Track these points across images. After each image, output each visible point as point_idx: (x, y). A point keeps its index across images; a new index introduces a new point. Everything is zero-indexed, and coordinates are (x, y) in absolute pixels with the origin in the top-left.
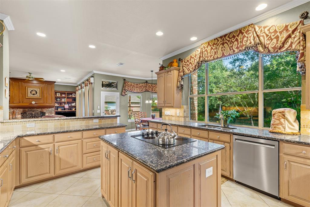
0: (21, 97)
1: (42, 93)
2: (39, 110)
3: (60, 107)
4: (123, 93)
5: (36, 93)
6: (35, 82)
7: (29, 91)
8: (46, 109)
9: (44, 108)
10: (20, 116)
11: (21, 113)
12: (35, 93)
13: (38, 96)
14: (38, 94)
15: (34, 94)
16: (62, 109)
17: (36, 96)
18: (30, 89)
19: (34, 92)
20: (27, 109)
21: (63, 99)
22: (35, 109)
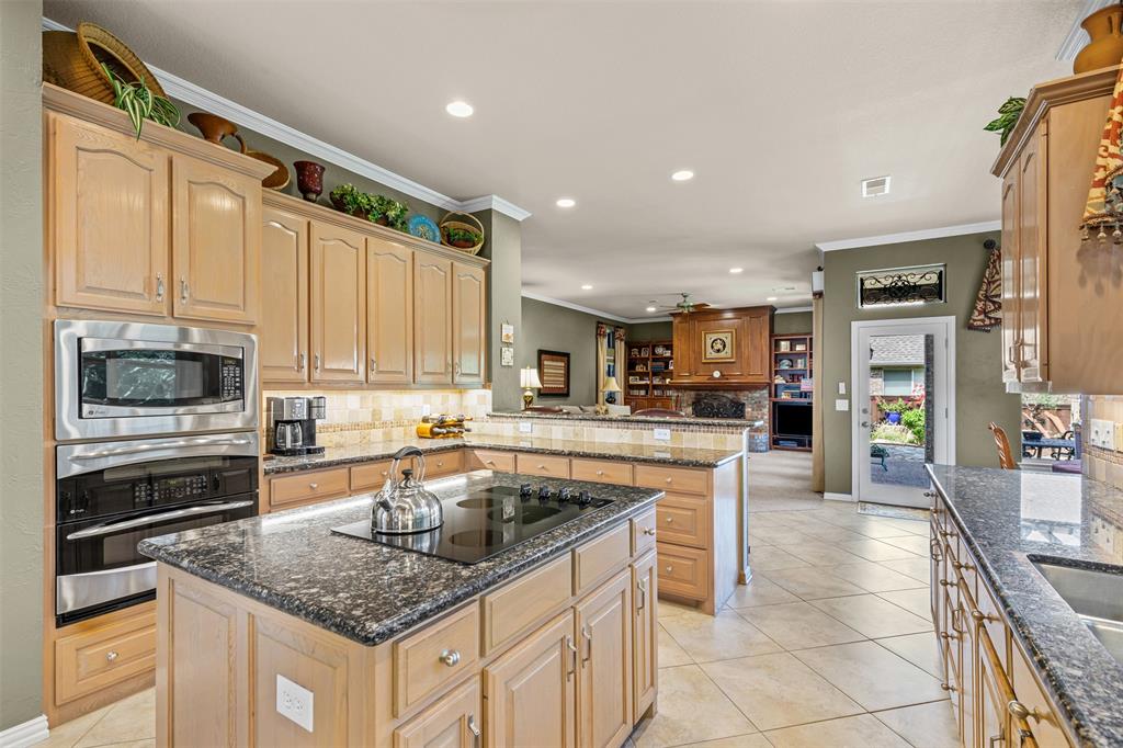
0: (692, 360)
1: (738, 346)
2: (729, 396)
3: (788, 388)
4: (976, 315)
5: (724, 346)
6: (729, 315)
7: (709, 342)
8: (747, 393)
9: (741, 390)
10: (690, 410)
11: (693, 403)
12: (721, 347)
13: (727, 354)
14: (728, 349)
15: (718, 351)
16: (793, 395)
17: (722, 354)
18: (710, 336)
19: (719, 346)
20: (703, 393)
21: (799, 361)
22: (721, 393)
